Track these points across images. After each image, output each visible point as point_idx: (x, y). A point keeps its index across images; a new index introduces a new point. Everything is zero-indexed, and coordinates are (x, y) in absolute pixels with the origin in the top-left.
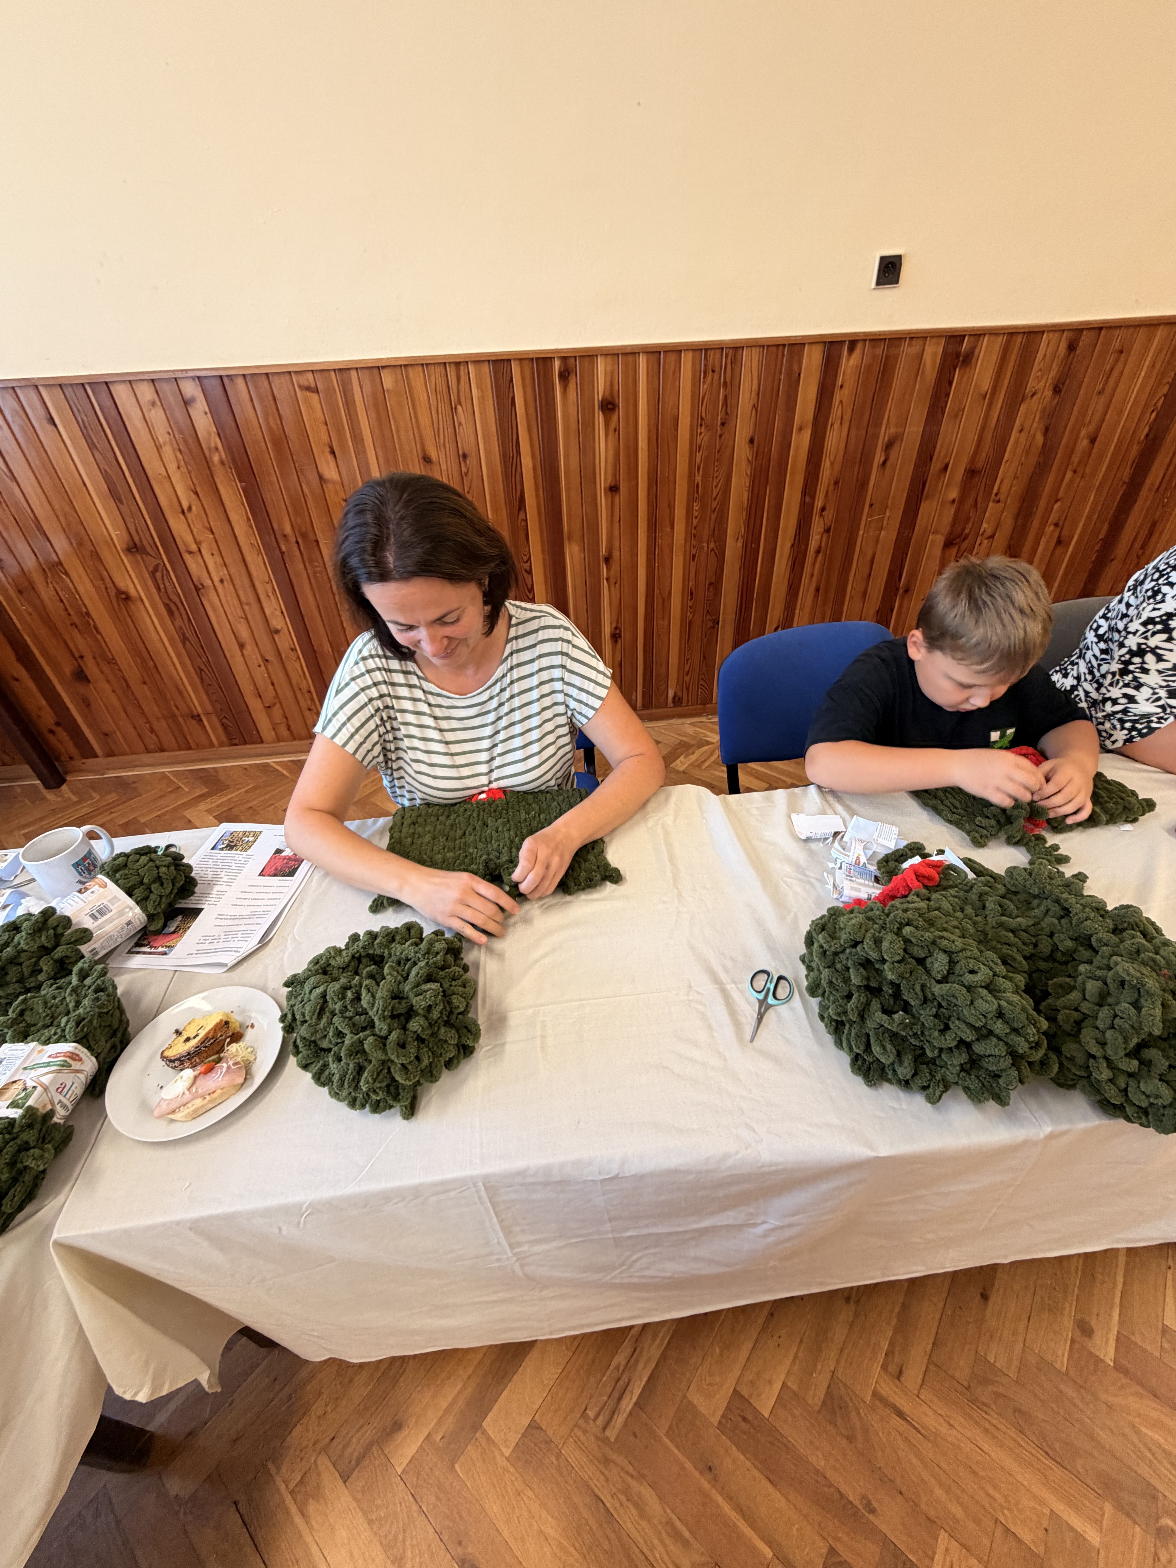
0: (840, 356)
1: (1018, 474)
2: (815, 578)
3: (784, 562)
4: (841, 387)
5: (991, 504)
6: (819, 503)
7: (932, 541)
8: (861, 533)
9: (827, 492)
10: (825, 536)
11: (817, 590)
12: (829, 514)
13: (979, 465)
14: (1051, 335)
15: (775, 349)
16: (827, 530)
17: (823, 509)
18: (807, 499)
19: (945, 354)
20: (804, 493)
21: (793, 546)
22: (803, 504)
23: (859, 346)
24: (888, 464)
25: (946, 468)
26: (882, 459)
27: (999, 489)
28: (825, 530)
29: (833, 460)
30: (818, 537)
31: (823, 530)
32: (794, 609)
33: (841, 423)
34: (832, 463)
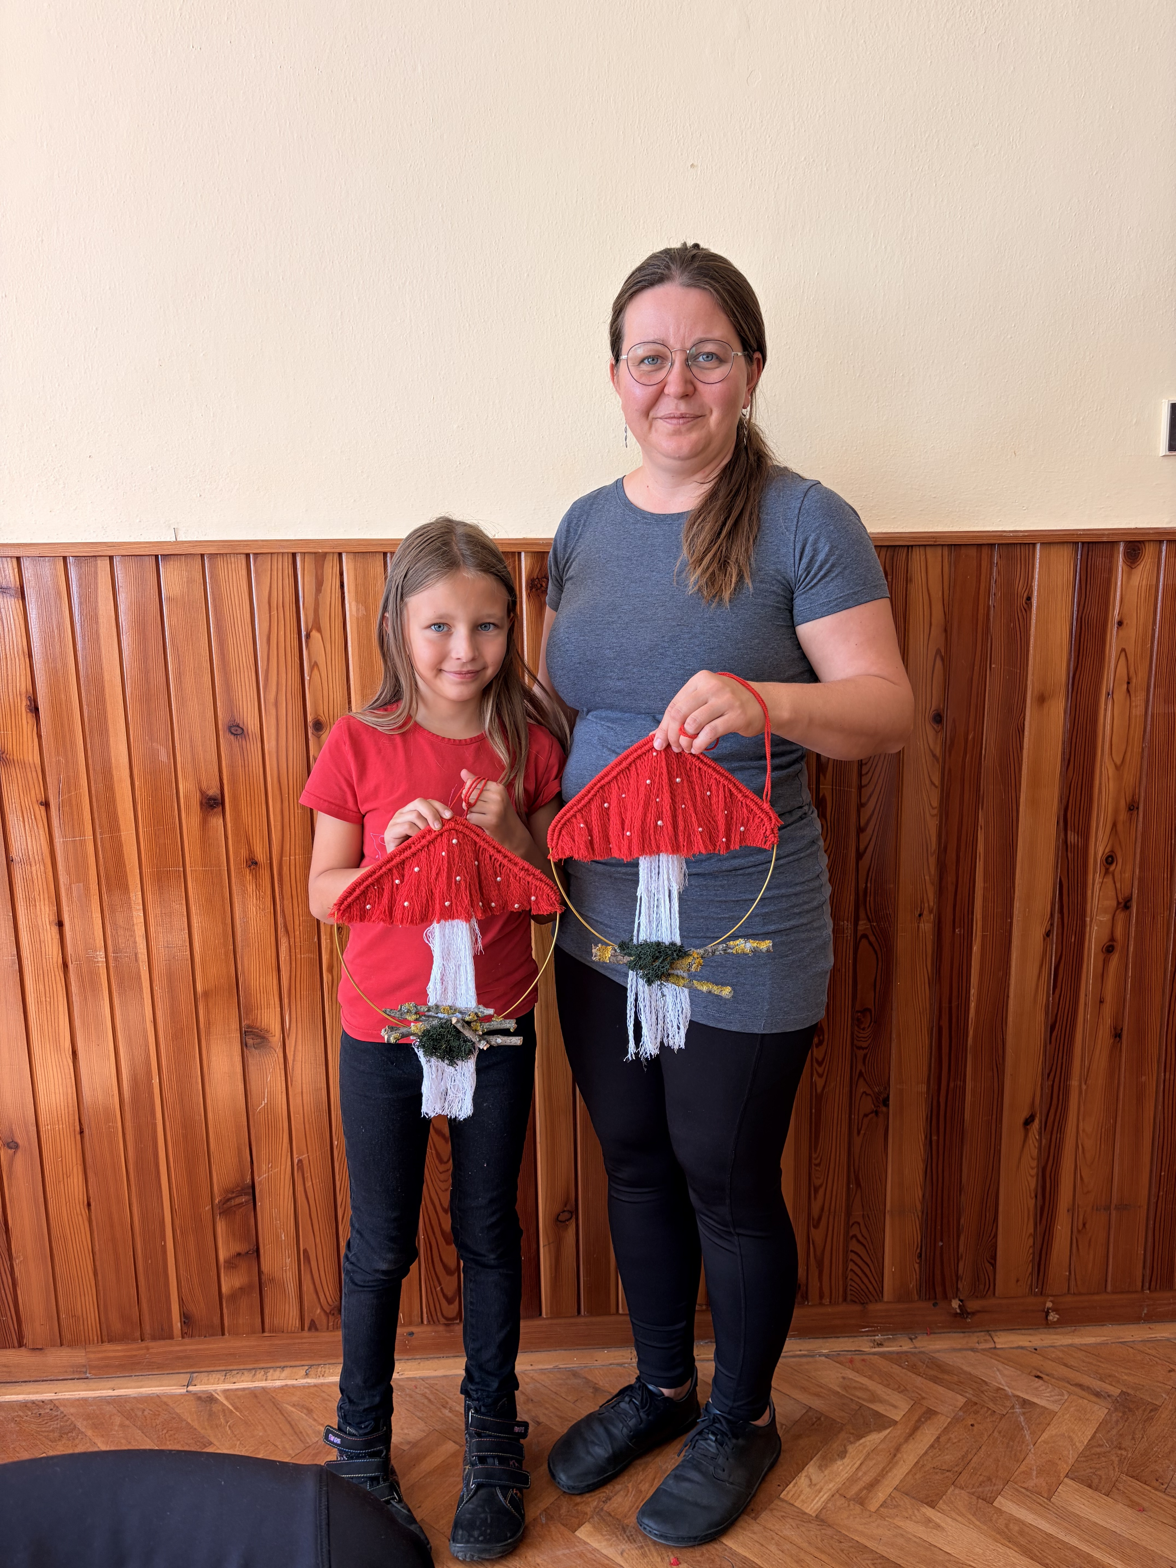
0: (1111, 570)
2: (1108, 1009)
4: (1120, 623)
6: (1099, 847)
9: (1114, 825)
10: (1121, 916)
11: (1117, 1035)
12: (1125, 870)
15: (973, 552)
16: (1125, 904)
17: (1110, 860)
18: (1072, 837)
20: (1064, 823)
21: (1049, 934)
22: (1064, 846)
23: (1149, 552)
28: (1118, 903)
29: (1118, 762)
30: (1105, 918)
31: (1115, 903)
32: (1067, 1076)
33: (1128, 691)
34: (1117, 768)
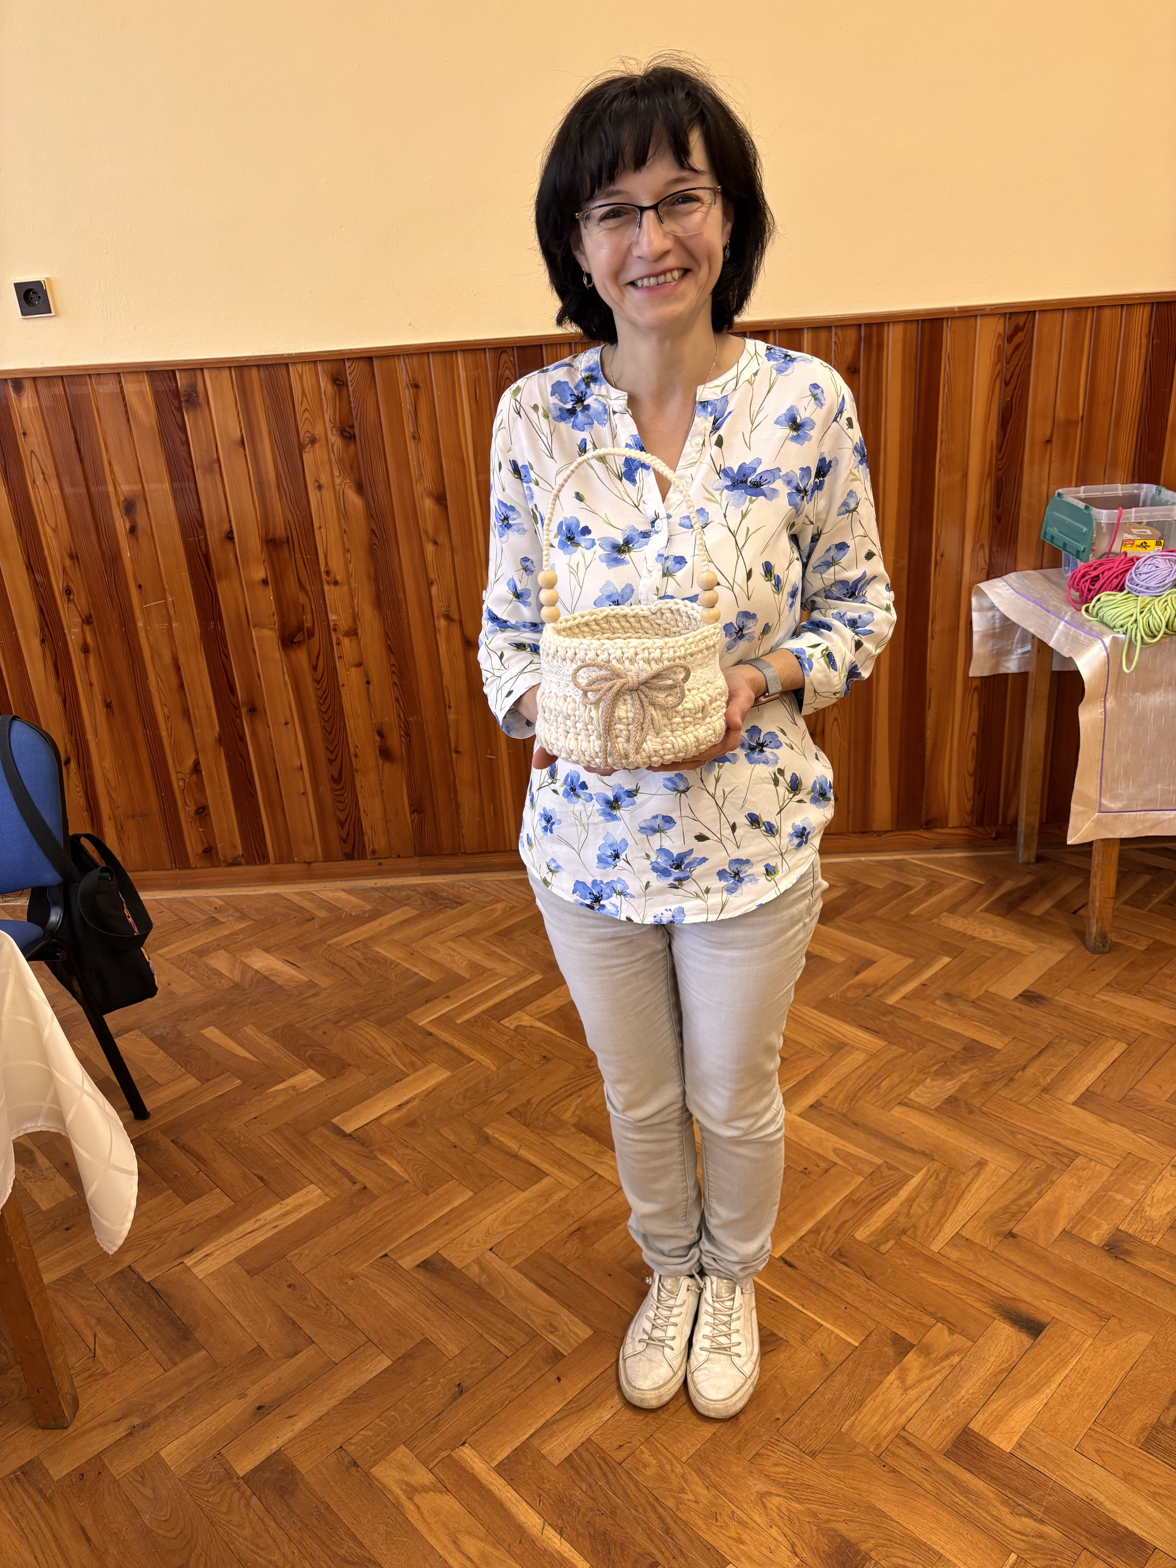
0: (6, 398)
1: (347, 545)
2: (97, 689)
3: (40, 665)
4: (24, 433)
5: (326, 588)
6: (58, 583)
7: (257, 638)
8: (140, 624)
9: (64, 569)
10: (87, 628)
11: (108, 705)
12: (81, 598)
13: (280, 532)
14: (299, 368)
16: (87, 620)
17: (68, 592)
18: (39, 578)
19: (156, 394)
20: (30, 568)
21: (43, 641)
22: (35, 586)
23: (28, 384)
24: (139, 532)
25: (230, 536)
26: (128, 526)
27: (327, 564)
28: (83, 620)
29: (54, 526)
30: (77, 630)
31: (80, 620)
32: (84, 734)
33: (44, 479)
34: (55, 530)
